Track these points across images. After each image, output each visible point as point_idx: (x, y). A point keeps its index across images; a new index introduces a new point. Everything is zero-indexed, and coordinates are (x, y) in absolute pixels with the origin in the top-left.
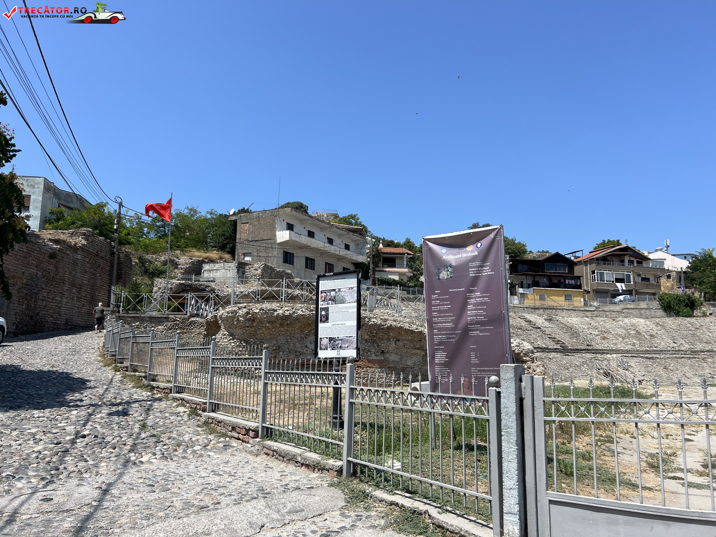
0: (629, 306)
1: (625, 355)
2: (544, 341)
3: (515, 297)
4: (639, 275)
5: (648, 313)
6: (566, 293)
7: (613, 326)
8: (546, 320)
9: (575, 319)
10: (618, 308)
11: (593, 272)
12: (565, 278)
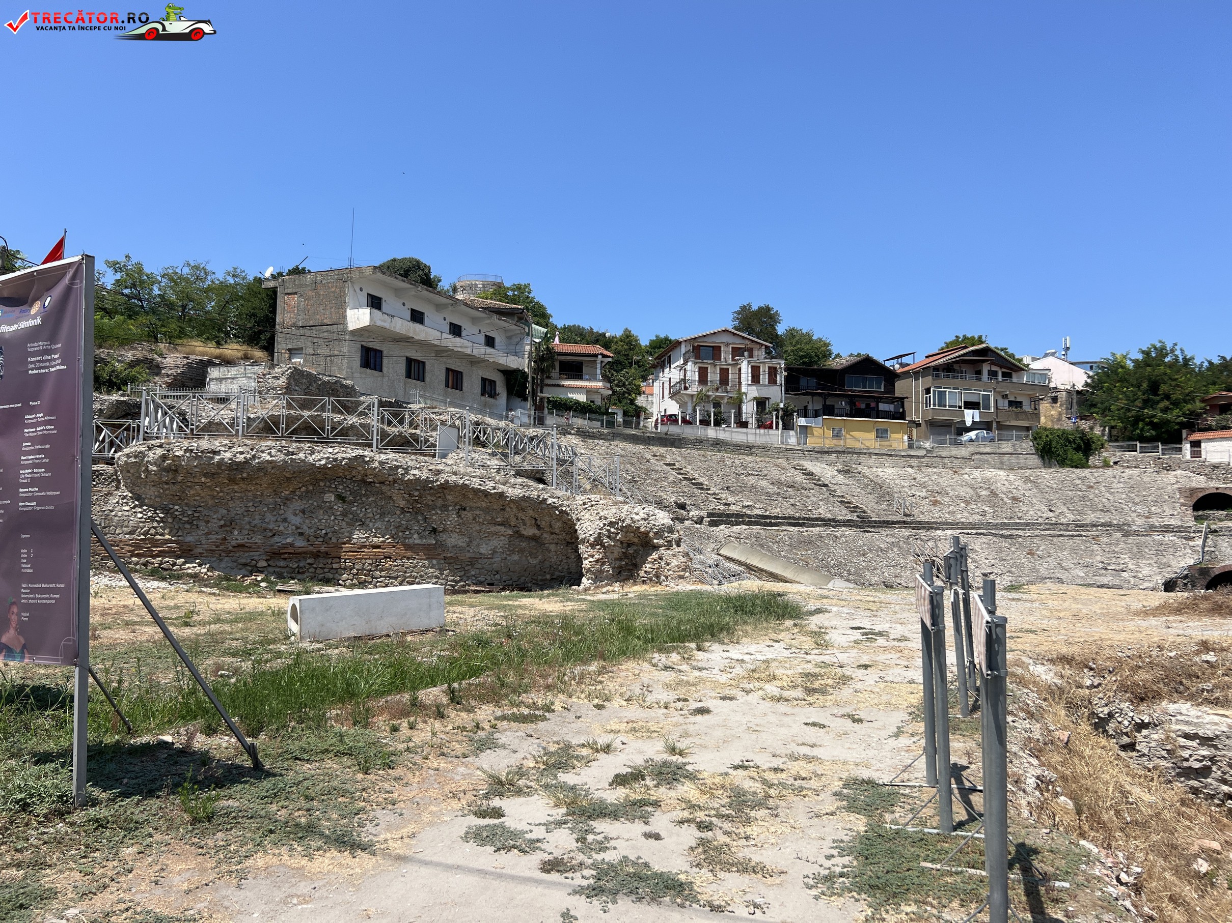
0: (982, 449)
1: (966, 531)
2: (831, 508)
3: (792, 433)
4: (1005, 397)
5: (1014, 460)
6: (878, 426)
7: (951, 482)
8: (839, 471)
9: (889, 471)
10: (964, 452)
11: (928, 391)
12: (878, 400)
